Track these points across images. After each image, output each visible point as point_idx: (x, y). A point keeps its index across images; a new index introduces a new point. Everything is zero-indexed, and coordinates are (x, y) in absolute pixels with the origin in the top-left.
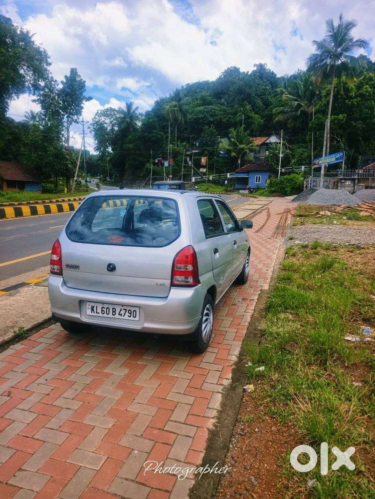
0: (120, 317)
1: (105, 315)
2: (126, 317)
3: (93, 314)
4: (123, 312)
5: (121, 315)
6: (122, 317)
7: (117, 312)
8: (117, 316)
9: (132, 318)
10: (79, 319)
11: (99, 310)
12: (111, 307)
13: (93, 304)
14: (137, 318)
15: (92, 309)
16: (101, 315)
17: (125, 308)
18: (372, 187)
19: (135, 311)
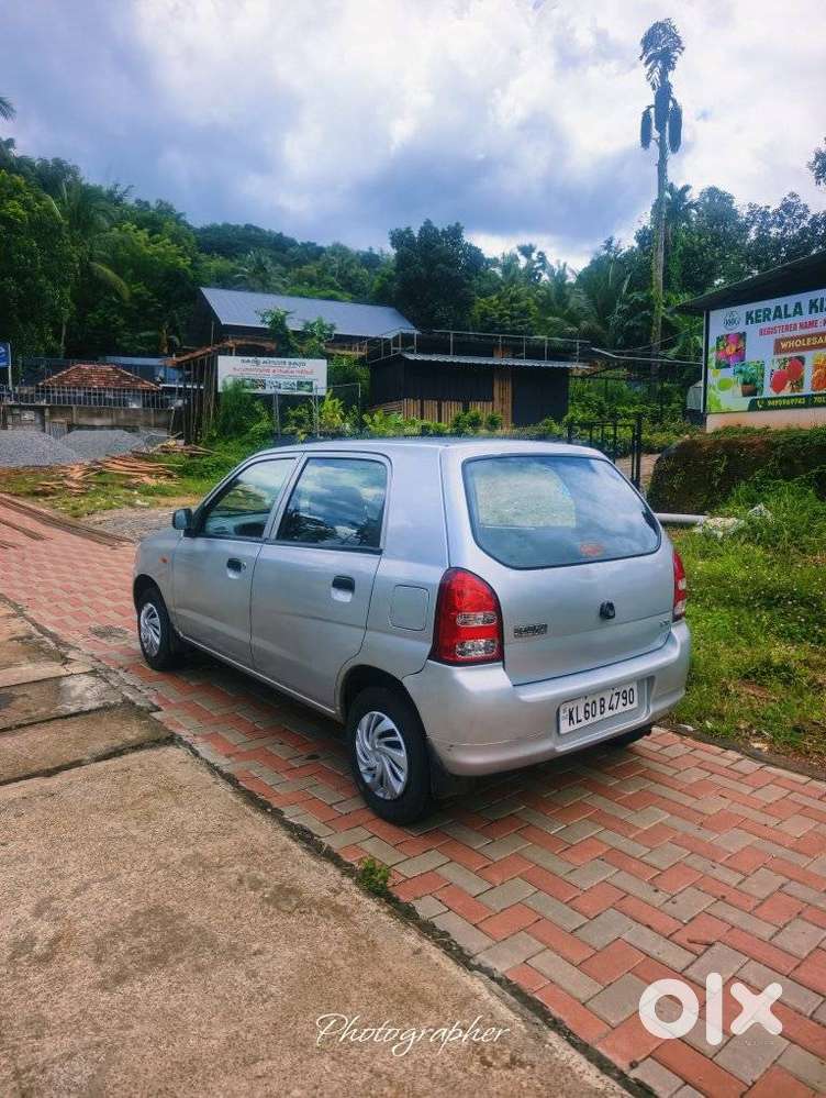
0: (612, 713)
1: (591, 720)
3: (573, 727)
4: (615, 700)
5: (613, 708)
6: (616, 712)
7: (607, 706)
8: (608, 713)
9: (629, 707)
10: (553, 750)
11: (581, 716)
12: (597, 699)
13: (570, 706)
14: (636, 704)
15: (571, 717)
16: (585, 723)
17: (617, 690)
18: (80, 427)
19: (631, 689)
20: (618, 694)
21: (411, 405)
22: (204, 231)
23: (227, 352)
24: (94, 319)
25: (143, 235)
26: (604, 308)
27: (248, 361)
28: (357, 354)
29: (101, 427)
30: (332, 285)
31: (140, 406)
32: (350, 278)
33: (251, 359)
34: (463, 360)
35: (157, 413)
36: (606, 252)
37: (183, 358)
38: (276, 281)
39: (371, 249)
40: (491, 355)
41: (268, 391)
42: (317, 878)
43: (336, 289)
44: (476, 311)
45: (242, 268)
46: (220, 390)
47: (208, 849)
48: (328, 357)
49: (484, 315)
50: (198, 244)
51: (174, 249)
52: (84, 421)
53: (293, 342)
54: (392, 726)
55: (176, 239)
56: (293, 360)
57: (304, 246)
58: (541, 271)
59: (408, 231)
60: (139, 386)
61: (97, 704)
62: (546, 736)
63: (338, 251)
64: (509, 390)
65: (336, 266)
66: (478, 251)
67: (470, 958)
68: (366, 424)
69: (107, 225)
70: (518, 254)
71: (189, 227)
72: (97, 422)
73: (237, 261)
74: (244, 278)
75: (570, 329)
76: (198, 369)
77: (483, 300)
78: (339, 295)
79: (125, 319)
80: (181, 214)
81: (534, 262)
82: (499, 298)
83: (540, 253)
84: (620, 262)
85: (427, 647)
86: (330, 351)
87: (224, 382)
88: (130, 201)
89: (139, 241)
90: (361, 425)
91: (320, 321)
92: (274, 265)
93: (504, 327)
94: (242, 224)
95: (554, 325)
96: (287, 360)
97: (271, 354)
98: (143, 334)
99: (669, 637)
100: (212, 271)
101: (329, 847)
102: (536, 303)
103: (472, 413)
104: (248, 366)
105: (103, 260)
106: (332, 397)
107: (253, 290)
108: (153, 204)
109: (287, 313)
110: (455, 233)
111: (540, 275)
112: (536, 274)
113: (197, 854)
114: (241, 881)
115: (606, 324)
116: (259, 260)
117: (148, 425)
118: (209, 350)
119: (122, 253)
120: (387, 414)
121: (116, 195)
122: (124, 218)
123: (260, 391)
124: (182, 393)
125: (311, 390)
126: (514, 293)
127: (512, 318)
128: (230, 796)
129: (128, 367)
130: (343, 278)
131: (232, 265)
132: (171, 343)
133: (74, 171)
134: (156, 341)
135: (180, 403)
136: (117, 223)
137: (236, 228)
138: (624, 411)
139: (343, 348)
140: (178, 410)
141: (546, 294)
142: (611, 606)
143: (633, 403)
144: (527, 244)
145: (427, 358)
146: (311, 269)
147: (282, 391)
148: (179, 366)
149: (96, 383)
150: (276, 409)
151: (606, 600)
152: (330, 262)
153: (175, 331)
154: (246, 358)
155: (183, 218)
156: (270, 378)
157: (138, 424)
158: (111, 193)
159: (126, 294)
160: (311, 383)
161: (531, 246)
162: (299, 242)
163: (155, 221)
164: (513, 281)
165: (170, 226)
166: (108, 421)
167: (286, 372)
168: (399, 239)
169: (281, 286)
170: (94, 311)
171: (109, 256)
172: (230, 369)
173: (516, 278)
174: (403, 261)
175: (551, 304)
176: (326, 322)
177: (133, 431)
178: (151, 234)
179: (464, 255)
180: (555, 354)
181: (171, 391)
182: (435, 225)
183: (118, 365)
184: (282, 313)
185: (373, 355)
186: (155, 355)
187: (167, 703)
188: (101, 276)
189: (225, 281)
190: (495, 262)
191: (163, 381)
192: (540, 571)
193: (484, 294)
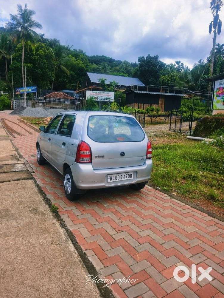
0: (124, 179)
1: (117, 180)
2: (127, 178)
3: (111, 181)
4: (126, 176)
5: (125, 178)
6: (125, 179)
7: (123, 177)
8: (123, 179)
9: (130, 178)
10: (104, 186)
11: (114, 178)
12: (120, 175)
13: (111, 176)
14: (132, 178)
15: (111, 179)
16: (115, 180)
17: (126, 174)
18: (53, 108)
19: (131, 174)
20: (127, 175)
21: (136, 105)
22: (91, 57)
23: (89, 89)
24: (60, 80)
25: (74, 59)
26: (196, 79)
27: (94, 92)
28: (122, 91)
29: (58, 108)
30: (123, 72)
31: (69, 103)
32: (128, 70)
33: (95, 91)
34: (151, 93)
35: (72, 105)
36: (199, 63)
37: (79, 91)
38: (108, 71)
39: (135, 62)
40: (159, 92)
41: (99, 100)
42: (43, 207)
43: (124, 73)
44: (161, 79)
45: (100, 67)
46: (86, 99)
47: (24, 200)
48: (115, 91)
49: (163, 80)
50: (89, 60)
51: (81, 62)
52: (54, 106)
53: (106, 87)
54: (70, 177)
55: (82, 60)
56: (105, 92)
57: (117, 61)
58: (182, 69)
59: (143, 57)
60: (69, 98)
61: (20, 170)
62: (103, 182)
63: (125, 63)
64: (164, 101)
65: (125, 67)
66: (163, 63)
67: (66, 226)
68: (122, 110)
69: (65, 56)
70: (176, 64)
71: (86, 56)
72: (57, 107)
73: (99, 65)
74: (100, 70)
75: (186, 85)
76: (83, 94)
77: (163, 76)
78: (124, 75)
79: (68, 80)
80: (85, 53)
81: (180, 66)
82: (168, 76)
83: (182, 64)
84: (204, 66)
85: (74, 159)
86: (116, 89)
87: (88, 97)
88: (72, 49)
89: (72, 60)
90: (120, 110)
91: (114, 82)
92: (108, 66)
93: (169, 84)
94: (101, 55)
95: (182, 84)
96: (104, 92)
97: (101, 90)
98: (72, 84)
99: (145, 163)
100: (92, 68)
101: (52, 203)
102: (179, 77)
103: (152, 107)
104: (94, 93)
105: (64, 65)
106: (115, 102)
107: (102, 73)
108: (78, 50)
109: (105, 79)
110: (157, 58)
111: (181, 70)
112: (180, 69)
113: (21, 201)
114: (27, 206)
115: (196, 84)
116: (104, 65)
117: (70, 108)
118: (85, 89)
119: (68, 63)
120: (127, 107)
121: (69, 48)
122: (69, 54)
123: (97, 100)
124: (79, 100)
125: (110, 100)
126: (172, 74)
127: (171, 81)
128: (36, 191)
129: (67, 93)
130: (126, 70)
131: (98, 67)
132: (79, 87)
133: (58, 42)
134: (76, 86)
135: (78, 103)
136: (68, 55)
137: (100, 56)
138: (198, 109)
139: (120, 89)
140: (78, 105)
141: (181, 75)
142: (124, 153)
143: (202, 106)
144: (178, 61)
145: (140, 92)
146: (118, 68)
147: (102, 100)
148: (78, 93)
149: (58, 97)
150: (100, 105)
151: (123, 151)
152: (123, 66)
153: (81, 84)
154: (93, 91)
155: (85, 54)
156: (99, 96)
157: (67, 107)
158: (67, 47)
159: (69, 74)
160: (110, 98)
161: (179, 61)
162: (116, 60)
163: (77, 55)
164: (172, 71)
165: (82, 56)
166: (60, 107)
167: (104, 95)
168: (141, 59)
169: (110, 72)
170: (60, 78)
171: (65, 64)
172: (90, 94)
173: (174, 70)
174: (141, 66)
175: (183, 78)
176: (116, 82)
177: (66, 109)
178: (76, 58)
179: (159, 64)
180: (177, 92)
181: (76, 99)
182: (151, 56)
183: (64, 92)
184: (104, 80)
185: (126, 91)
186: (75, 90)
187: (37, 171)
188: (63, 69)
189: (95, 71)
190: (168, 66)
191: (76, 97)
192: (104, 143)
193: (164, 75)
